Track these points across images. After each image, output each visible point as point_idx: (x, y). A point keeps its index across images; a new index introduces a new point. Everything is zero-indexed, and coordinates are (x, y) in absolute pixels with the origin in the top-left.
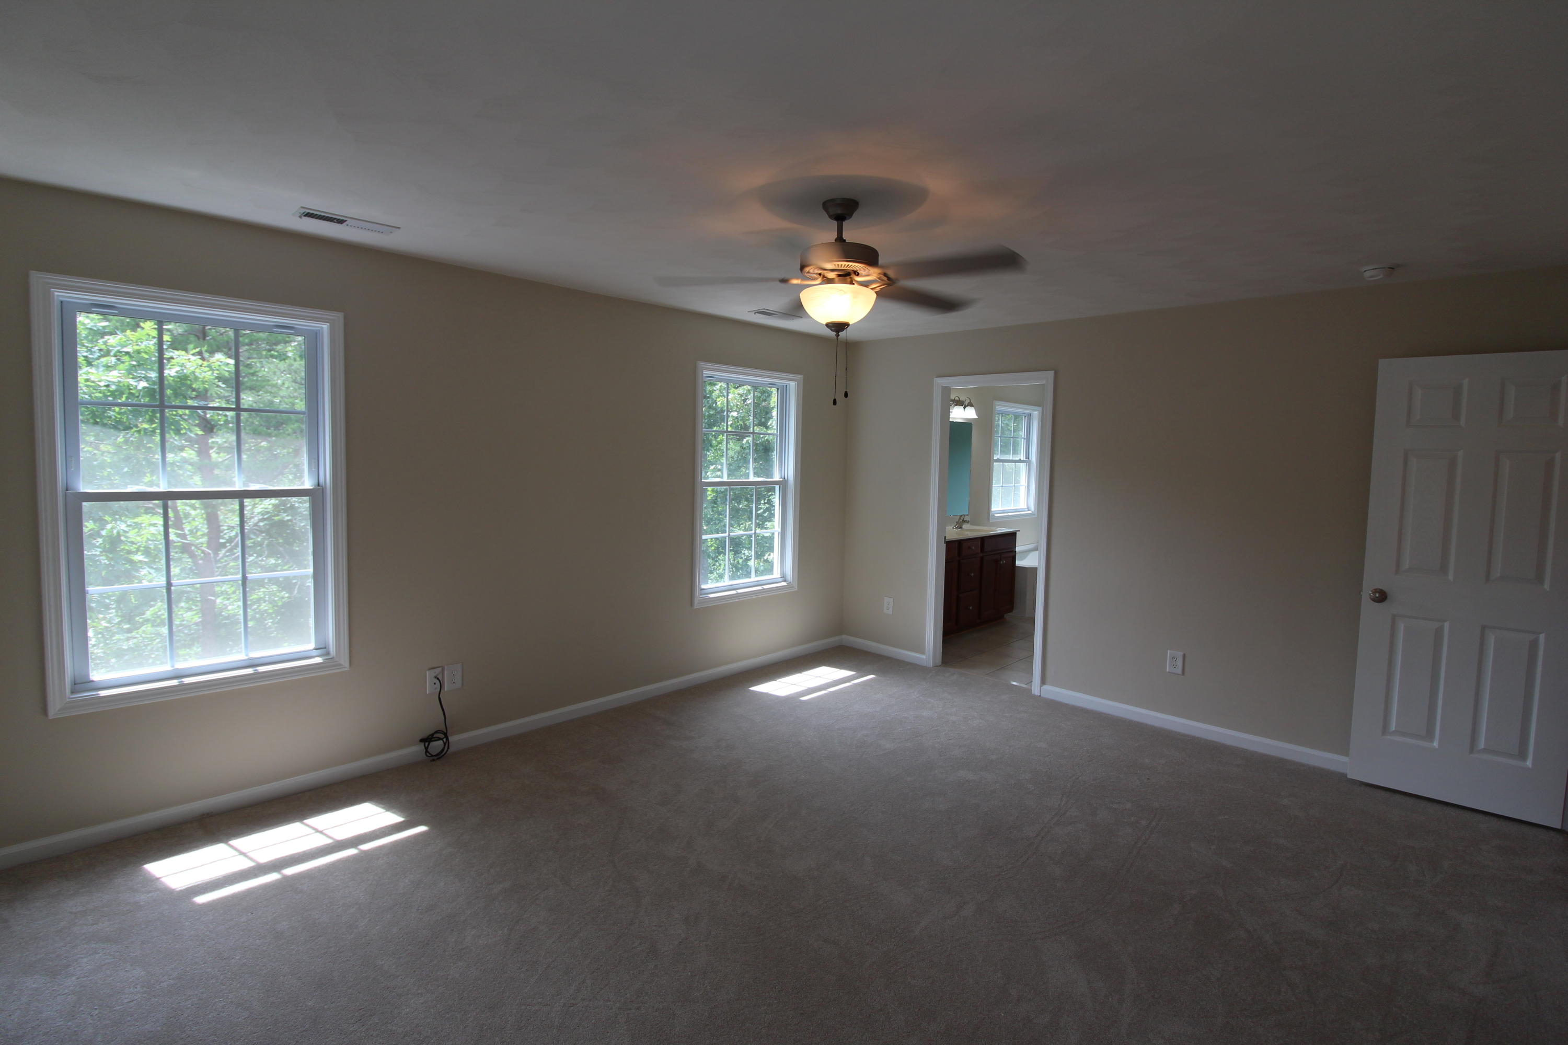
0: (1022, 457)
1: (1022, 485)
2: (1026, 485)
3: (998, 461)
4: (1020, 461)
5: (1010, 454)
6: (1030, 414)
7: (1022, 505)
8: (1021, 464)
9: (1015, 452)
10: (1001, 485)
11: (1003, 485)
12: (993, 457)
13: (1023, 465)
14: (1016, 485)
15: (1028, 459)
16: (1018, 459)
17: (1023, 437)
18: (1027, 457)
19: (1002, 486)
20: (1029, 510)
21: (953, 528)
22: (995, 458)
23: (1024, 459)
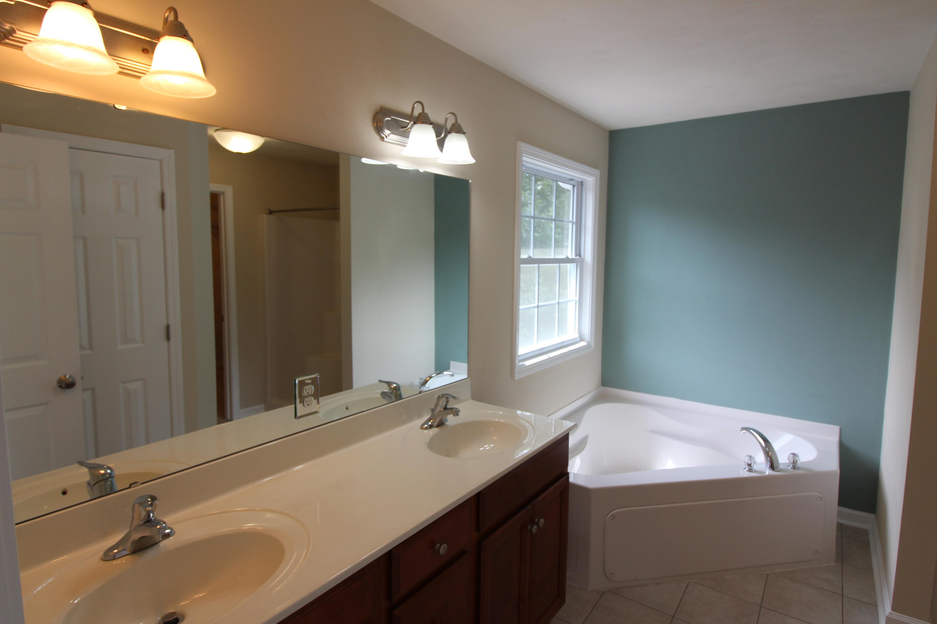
0: (570, 253)
1: (570, 301)
2: (577, 299)
3: (530, 261)
4: (567, 260)
5: (550, 246)
6: (582, 182)
7: (571, 333)
8: (569, 265)
9: (559, 244)
10: (536, 304)
11: (540, 304)
12: (519, 254)
13: (571, 268)
14: (560, 301)
15: (580, 256)
16: (563, 257)
17: (571, 219)
18: (578, 253)
19: (538, 307)
20: (582, 340)
21: (422, 427)
22: (524, 256)
23: (574, 257)
